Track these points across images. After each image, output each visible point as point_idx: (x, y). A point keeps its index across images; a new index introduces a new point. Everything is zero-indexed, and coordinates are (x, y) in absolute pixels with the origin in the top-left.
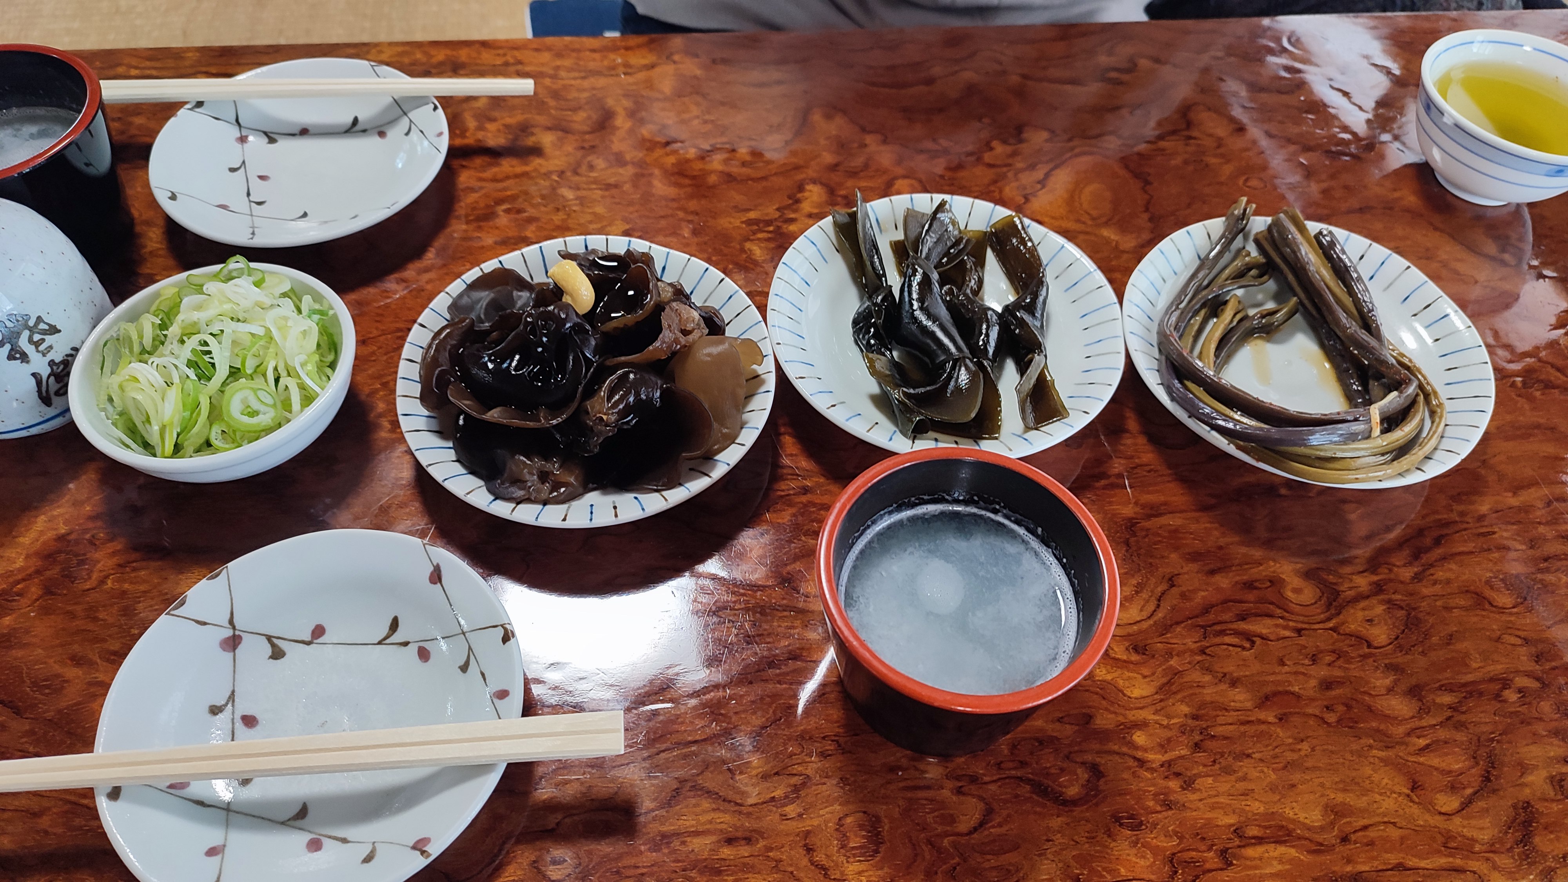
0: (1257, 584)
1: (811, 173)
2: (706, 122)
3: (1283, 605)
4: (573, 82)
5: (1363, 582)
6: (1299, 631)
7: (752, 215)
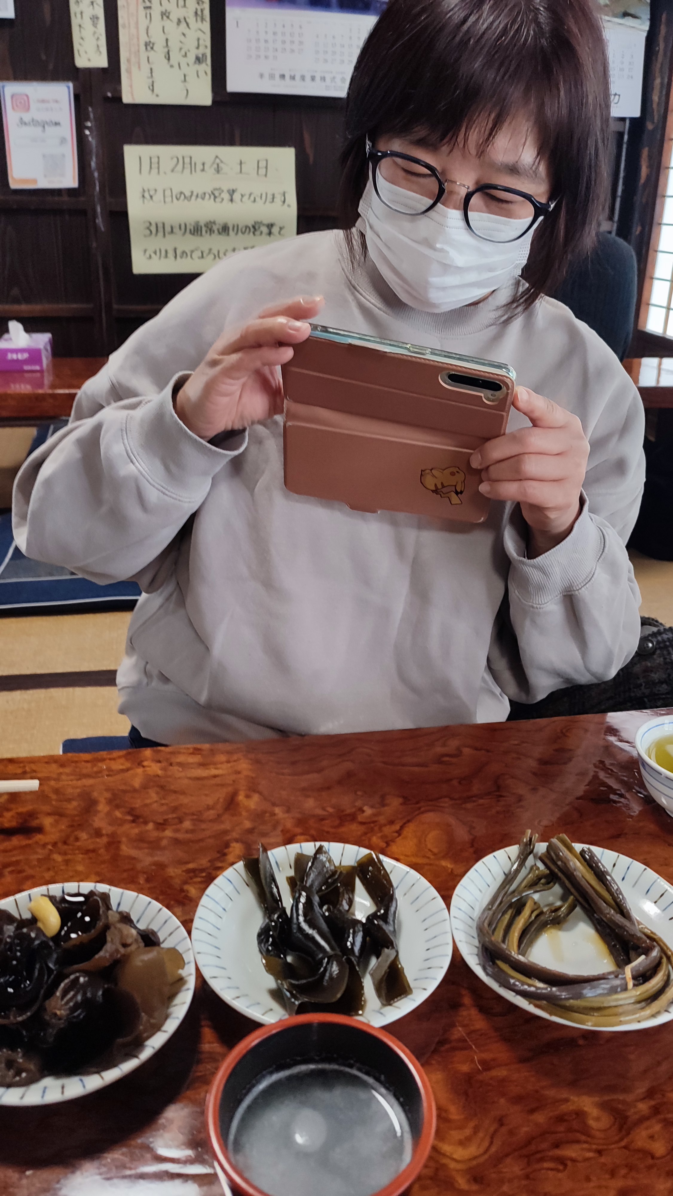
0: (566, 1117)
1: (235, 835)
2: (163, 804)
3: (586, 1131)
4: (70, 783)
5: (643, 1107)
6: (600, 1152)
7: (191, 866)
